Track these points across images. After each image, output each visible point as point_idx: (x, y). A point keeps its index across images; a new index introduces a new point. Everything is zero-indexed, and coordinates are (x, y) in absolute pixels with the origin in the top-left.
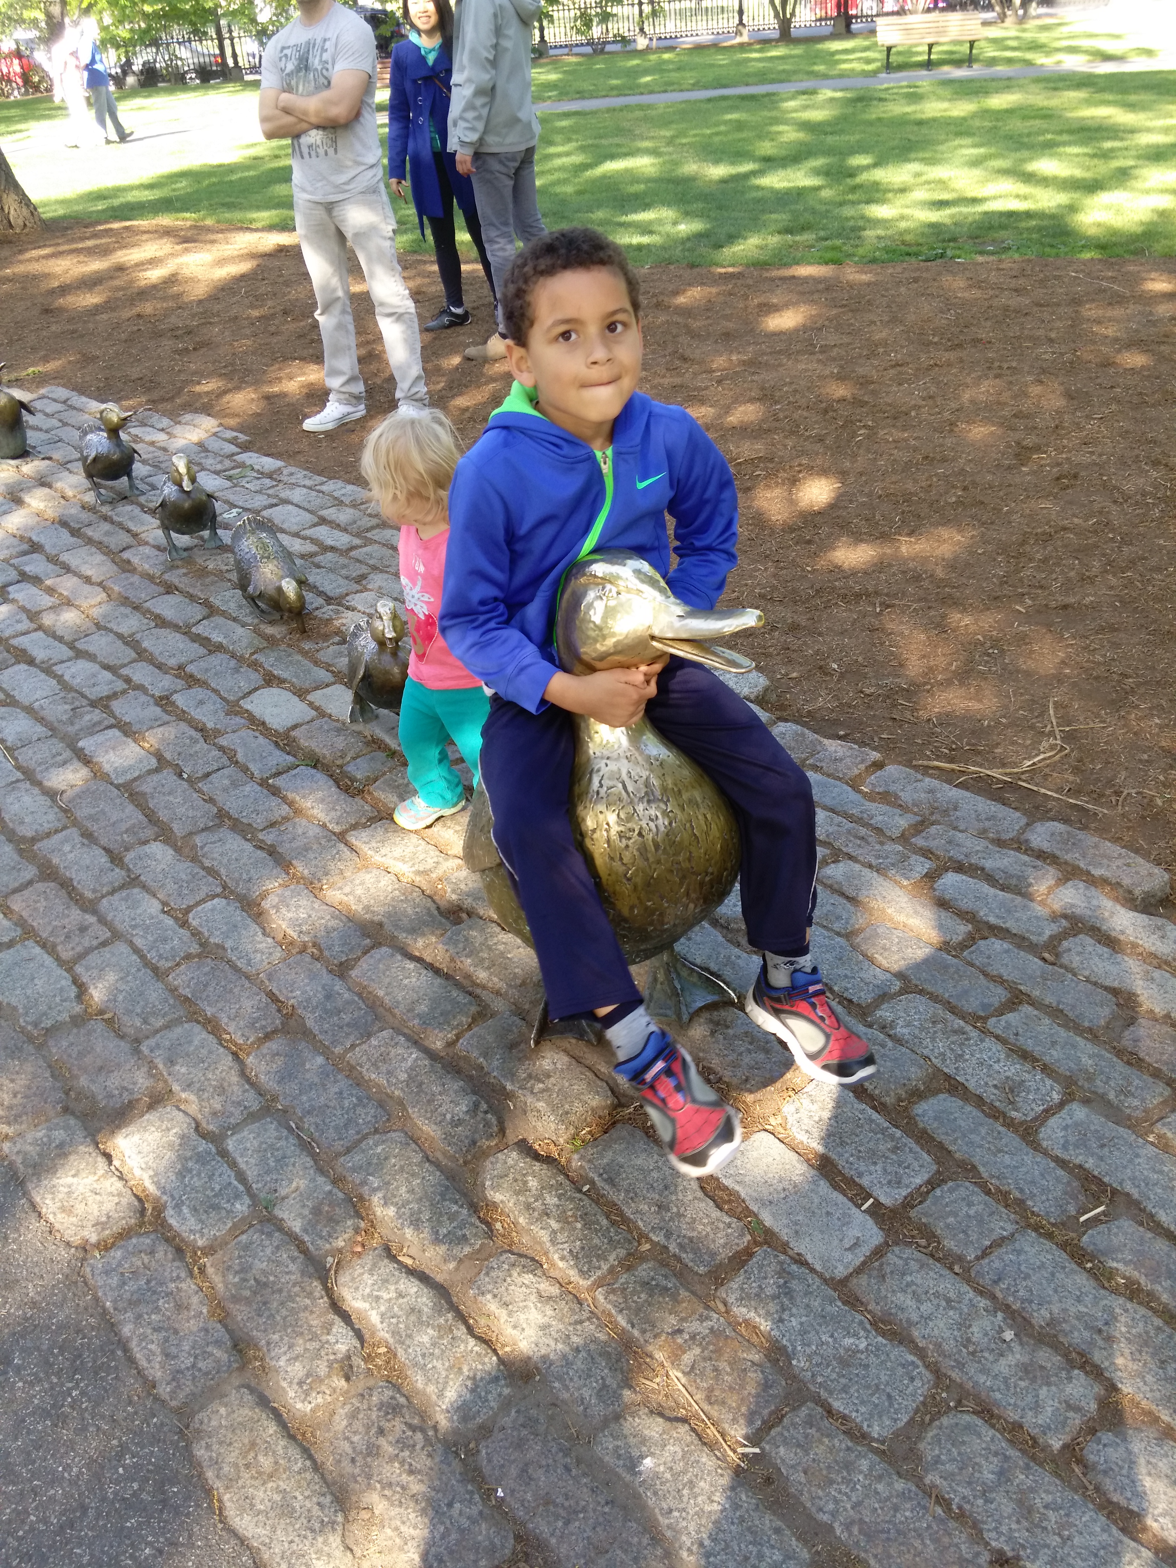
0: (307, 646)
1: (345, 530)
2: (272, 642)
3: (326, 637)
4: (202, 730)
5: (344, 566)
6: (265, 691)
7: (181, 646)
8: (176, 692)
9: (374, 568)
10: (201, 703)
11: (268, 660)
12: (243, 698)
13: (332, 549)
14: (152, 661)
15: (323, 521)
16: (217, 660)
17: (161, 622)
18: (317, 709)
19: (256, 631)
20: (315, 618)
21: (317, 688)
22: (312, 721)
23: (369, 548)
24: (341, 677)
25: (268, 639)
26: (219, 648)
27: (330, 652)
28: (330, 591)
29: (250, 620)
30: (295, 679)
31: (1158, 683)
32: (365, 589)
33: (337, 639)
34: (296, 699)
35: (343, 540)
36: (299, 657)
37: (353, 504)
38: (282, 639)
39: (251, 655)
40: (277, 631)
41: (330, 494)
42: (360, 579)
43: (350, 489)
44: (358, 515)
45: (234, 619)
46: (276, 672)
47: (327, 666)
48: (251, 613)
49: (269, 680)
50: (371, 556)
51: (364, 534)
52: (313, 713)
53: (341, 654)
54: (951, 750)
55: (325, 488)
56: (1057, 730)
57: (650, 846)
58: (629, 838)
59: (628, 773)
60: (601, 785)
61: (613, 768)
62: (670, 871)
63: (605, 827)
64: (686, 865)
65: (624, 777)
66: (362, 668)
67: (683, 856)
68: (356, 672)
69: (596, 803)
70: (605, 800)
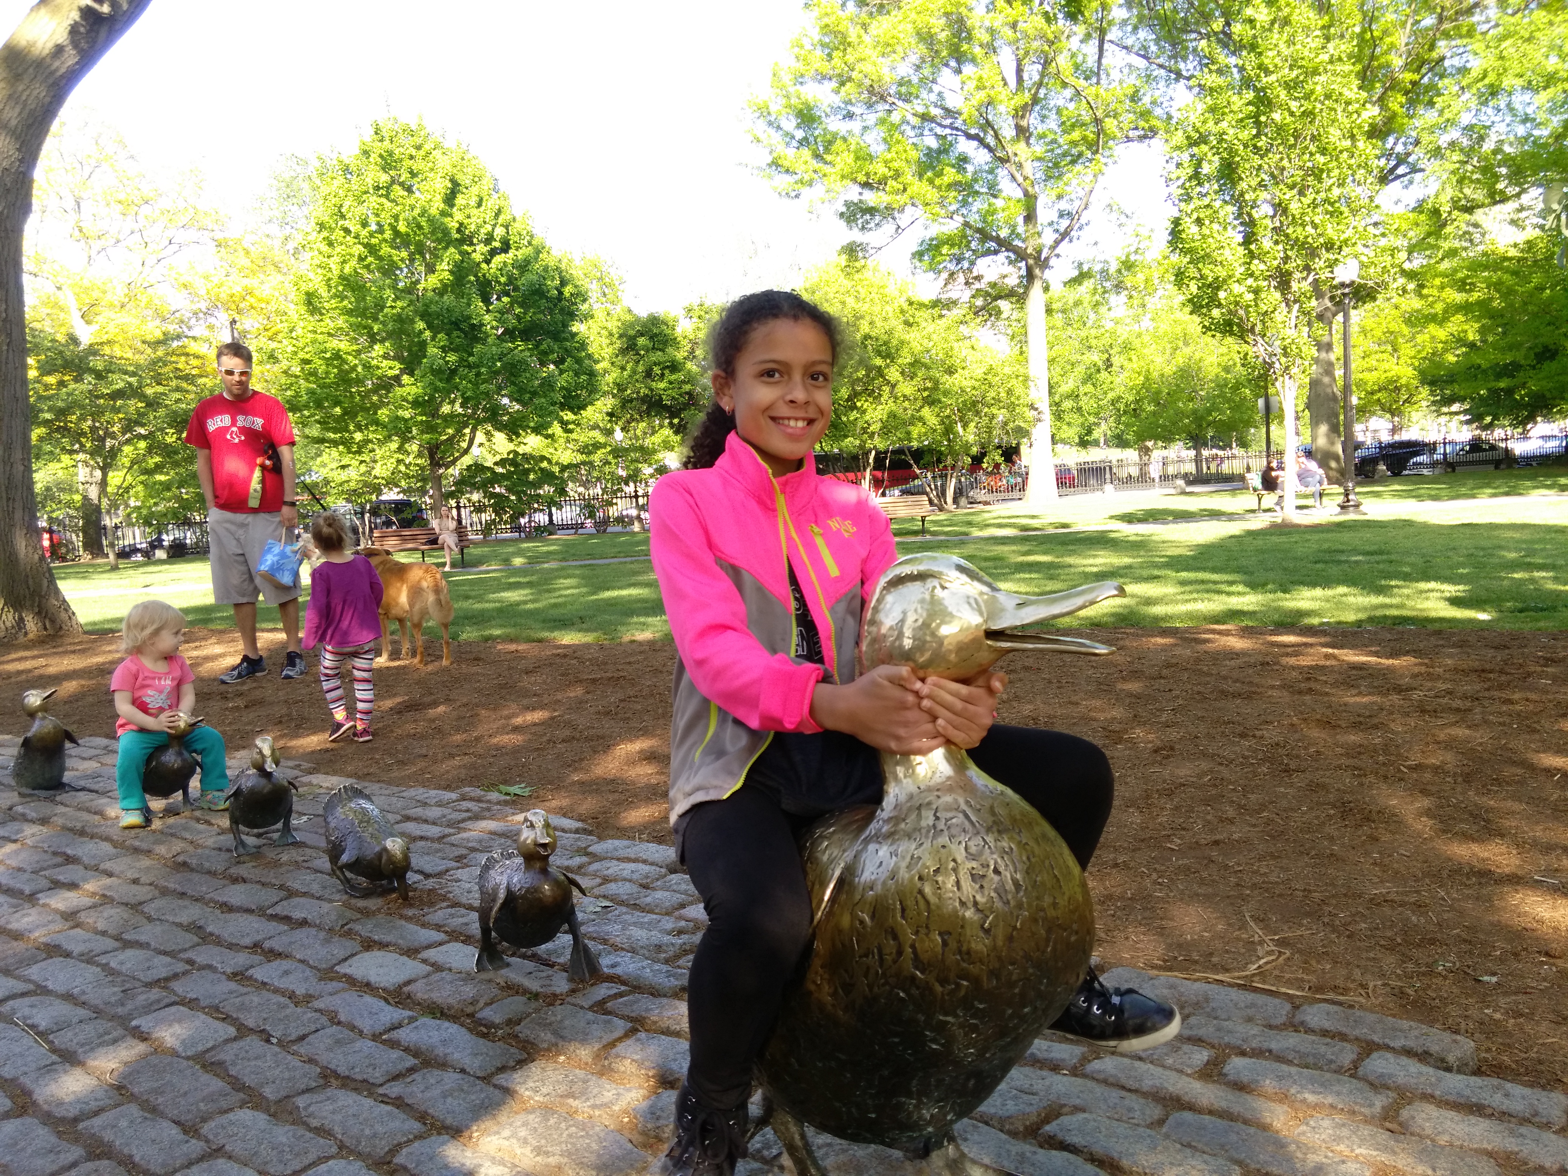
0: (410, 912)
1: (434, 823)
2: (366, 913)
3: (432, 904)
4: (292, 996)
5: (438, 851)
6: (367, 955)
7: (256, 925)
8: (252, 967)
9: (473, 850)
10: (286, 973)
11: (365, 928)
12: (339, 963)
13: (422, 838)
14: (218, 941)
15: (408, 818)
16: (301, 934)
17: (227, 908)
18: (433, 965)
19: (346, 905)
20: (415, 890)
21: (428, 947)
22: (428, 975)
23: (464, 835)
24: (456, 936)
25: (360, 910)
26: (304, 923)
27: (439, 915)
28: (428, 869)
29: (337, 897)
30: (400, 941)
31: (1345, 895)
32: (467, 866)
33: (445, 904)
34: (405, 958)
35: (434, 831)
36: (403, 922)
37: (439, 804)
38: (379, 910)
39: (343, 926)
40: (373, 903)
41: (411, 798)
42: (459, 859)
43: (433, 793)
44: (446, 811)
45: (318, 898)
46: (376, 938)
47: (438, 927)
48: (339, 891)
49: (369, 945)
50: (468, 840)
51: (457, 825)
52: (429, 968)
53: (452, 916)
54: (1165, 961)
55: (404, 794)
56: (1267, 939)
57: (1010, 886)
58: (984, 876)
59: (967, 802)
60: (937, 818)
61: (948, 799)
62: (1035, 921)
63: (952, 865)
64: (1051, 913)
65: (963, 806)
66: (502, 894)
67: (1047, 900)
68: (494, 900)
69: (934, 838)
70: (946, 833)
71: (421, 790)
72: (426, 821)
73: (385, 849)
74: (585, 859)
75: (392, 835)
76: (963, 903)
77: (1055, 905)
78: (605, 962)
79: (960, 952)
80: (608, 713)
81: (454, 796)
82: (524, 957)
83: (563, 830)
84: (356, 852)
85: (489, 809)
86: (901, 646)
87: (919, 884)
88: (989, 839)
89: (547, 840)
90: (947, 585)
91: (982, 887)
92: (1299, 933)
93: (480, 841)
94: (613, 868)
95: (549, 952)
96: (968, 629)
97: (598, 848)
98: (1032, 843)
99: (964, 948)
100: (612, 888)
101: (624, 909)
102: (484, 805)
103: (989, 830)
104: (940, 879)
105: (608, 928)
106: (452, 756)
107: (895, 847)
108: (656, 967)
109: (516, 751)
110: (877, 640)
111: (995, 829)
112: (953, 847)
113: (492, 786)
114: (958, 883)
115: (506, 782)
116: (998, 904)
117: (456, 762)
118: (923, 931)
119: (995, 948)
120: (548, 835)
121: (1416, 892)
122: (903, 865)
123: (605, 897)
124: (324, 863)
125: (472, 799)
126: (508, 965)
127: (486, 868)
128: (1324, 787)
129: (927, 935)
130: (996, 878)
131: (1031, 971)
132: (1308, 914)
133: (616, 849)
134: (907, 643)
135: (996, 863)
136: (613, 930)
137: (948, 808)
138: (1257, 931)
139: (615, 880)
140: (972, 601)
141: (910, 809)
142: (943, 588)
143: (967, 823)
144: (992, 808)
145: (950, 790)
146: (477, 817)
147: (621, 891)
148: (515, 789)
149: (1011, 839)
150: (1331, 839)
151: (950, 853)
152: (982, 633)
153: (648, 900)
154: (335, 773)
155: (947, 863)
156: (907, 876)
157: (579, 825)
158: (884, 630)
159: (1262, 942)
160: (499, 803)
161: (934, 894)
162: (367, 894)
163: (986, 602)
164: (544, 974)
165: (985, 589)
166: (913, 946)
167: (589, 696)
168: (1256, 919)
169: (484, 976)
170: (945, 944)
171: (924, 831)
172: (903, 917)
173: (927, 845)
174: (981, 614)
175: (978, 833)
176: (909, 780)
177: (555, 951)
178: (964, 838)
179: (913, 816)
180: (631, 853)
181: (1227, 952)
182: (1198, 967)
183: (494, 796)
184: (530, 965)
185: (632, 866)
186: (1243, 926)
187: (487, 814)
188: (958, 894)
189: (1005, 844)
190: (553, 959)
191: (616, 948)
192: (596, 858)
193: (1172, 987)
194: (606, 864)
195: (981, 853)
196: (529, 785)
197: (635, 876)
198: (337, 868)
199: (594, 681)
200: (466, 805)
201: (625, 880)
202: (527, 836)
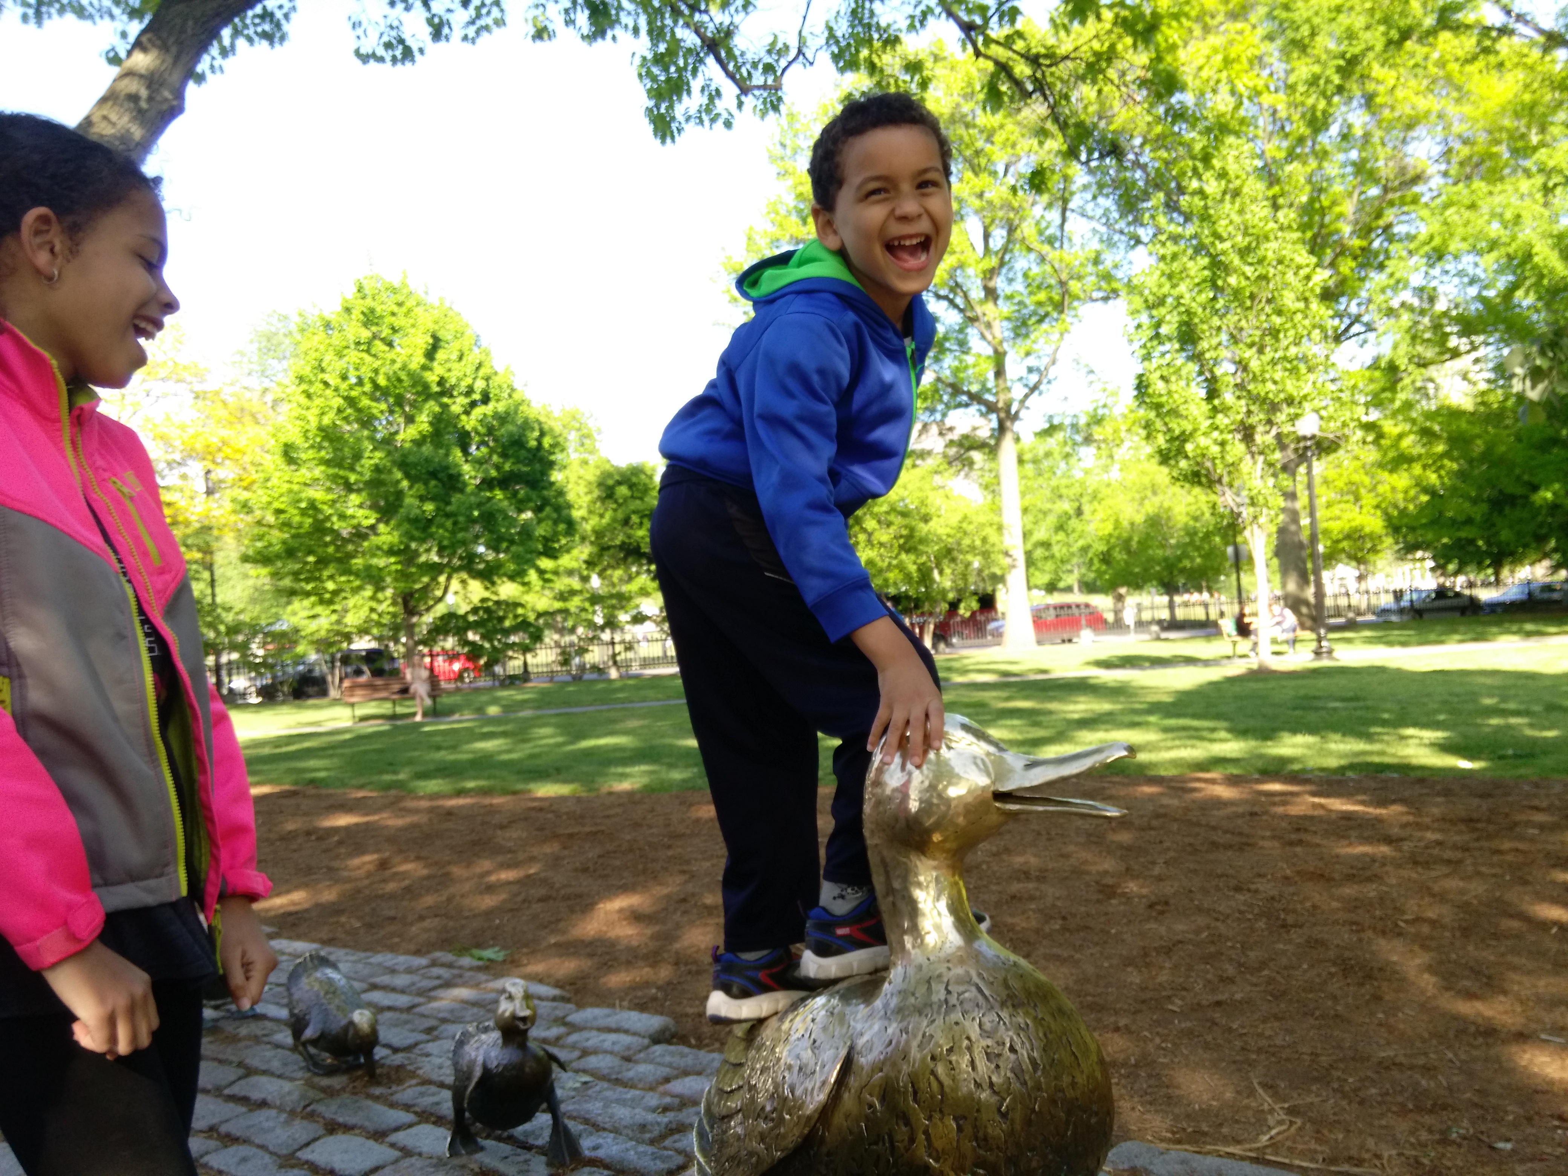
0: (377, 1091)
1: (403, 992)
2: (330, 1093)
3: (400, 1081)
5: (406, 1022)
6: (331, 1139)
7: (212, 1107)
8: (207, 1153)
9: (444, 1021)
10: (244, 1160)
11: (329, 1110)
12: (300, 1149)
13: (390, 1008)
15: (374, 987)
16: (262, 1117)
18: (401, 1149)
19: (309, 1084)
20: (383, 1066)
21: (397, 1129)
22: (396, 1161)
23: (435, 1005)
24: (427, 1116)
25: (325, 1090)
26: (263, 1104)
27: (407, 1093)
28: (396, 1042)
29: (300, 1074)
30: (367, 1124)
31: (1353, 1059)
32: (437, 1038)
33: (414, 1082)
34: (371, 1143)
35: (403, 1000)
36: (369, 1103)
37: (409, 971)
38: (343, 1089)
39: (305, 1107)
40: (336, 1082)
41: (379, 965)
42: (429, 1030)
43: (401, 959)
44: (415, 978)
45: (280, 1076)
46: (341, 1120)
47: (407, 1107)
48: (301, 1069)
49: (332, 1128)
50: (439, 1010)
51: (426, 993)
52: (397, 1154)
53: (422, 1094)
54: (1174, 1133)
55: (373, 960)
56: (1277, 1107)
57: (1026, 1064)
58: (999, 1055)
59: (979, 975)
60: (949, 992)
61: (959, 971)
62: (1054, 1102)
63: (966, 1043)
64: (1070, 1094)
65: (976, 979)
66: (478, 1073)
67: (1066, 1080)
68: (469, 1078)
69: (947, 1013)
70: (959, 1008)
71: (389, 956)
72: (394, 990)
73: (351, 1023)
74: (562, 1030)
75: (359, 1006)
76: (978, 1085)
77: (1074, 1084)
78: (586, 1144)
79: (976, 1139)
80: (585, 870)
81: (423, 961)
82: (499, 1139)
83: (540, 998)
84: (320, 1026)
85: (460, 976)
86: (907, 810)
87: (931, 1065)
88: (1004, 1014)
89: (527, 1013)
90: (953, 745)
91: (998, 1067)
92: (1309, 1100)
93: (452, 1011)
94: (593, 1039)
95: (526, 1134)
96: (975, 789)
97: (577, 1017)
98: (1048, 1018)
99: (981, 1134)
100: (592, 1061)
101: (605, 1085)
102: (456, 972)
103: (1003, 1004)
104: (953, 1058)
105: (589, 1106)
106: (422, 918)
107: (905, 1024)
108: (642, 1148)
109: (489, 914)
110: (879, 803)
111: (1009, 1003)
112: (967, 1024)
113: (463, 951)
114: (972, 1063)
115: (480, 946)
116: (1016, 1086)
117: (427, 924)
118: (937, 1116)
119: (1012, 1133)
120: (528, 1007)
121: (1426, 1054)
122: (915, 1044)
123: (585, 1071)
124: (286, 1037)
125: (443, 965)
126: (482, 1149)
127: (461, 1043)
128: (1321, 943)
129: (941, 1120)
130: (1012, 1057)
131: (1050, 1157)
132: (1316, 1080)
133: (595, 1018)
134: (914, 806)
135: (1012, 1040)
136: (594, 1108)
137: (960, 981)
138: (1266, 1099)
139: (595, 1052)
140: (979, 762)
141: (918, 982)
142: (949, 748)
143: (980, 997)
144: (1005, 981)
145: (961, 961)
146: (448, 984)
147: (602, 1064)
148: (489, 953)
149: (1027, 1014)
150: (1335, 998)
151: (964, 1031)
152: (990, 795)
153: (631, 1074)
154: (298, 937)
155: (961, 1040)
156: (918, 1056)
157: (556, 992)
158: (888, 791)
159: (1272, 1111)
160: (471, 969)
161: (948, 1075)
162: (330, 1072)
163: (993, 762)
164: (521, 1158)
165: (992, 749)
166: (926, 1133)
167: (566, 852)
168: (1265, 1086)
169: (456, 1161)
170: (960, 1129)
171: (935, 1007)
172: (915, 1100)
173: (939, 1022)
174: (988, 774)
175: (992, 1008)
176: (917, 950)
177: (533, 1132)
178: (977, 1014)
179: (923, 989)
180: (612, 1022)
181: (1237, 1122)
182: (1208, 1139)
183: (466, 961)
184: (506, 1148)
185: (613, 1037)
186: (1252, 1093)
187: (459, 981)
188: (973, 1074)
189: (1020, 1020)
190: (531, 1141)
191: (597, 1127)
192: (574, 1028)
193: (1183, 1162)
194: (585, 1034)
195: (996, 1030)
196: (503, 948)
197: (617, 1048)
198: (299, 1044)
199: (571, 836)
200: (436, 971)
201: (606, 1052)
202: (506, 1008)
